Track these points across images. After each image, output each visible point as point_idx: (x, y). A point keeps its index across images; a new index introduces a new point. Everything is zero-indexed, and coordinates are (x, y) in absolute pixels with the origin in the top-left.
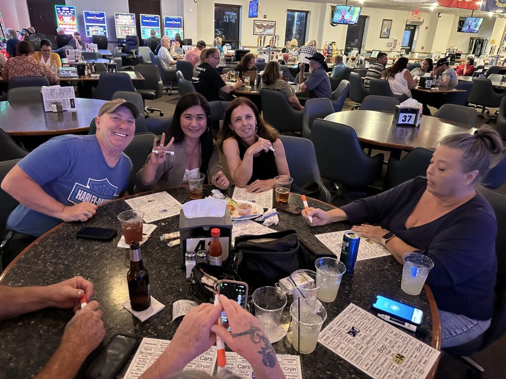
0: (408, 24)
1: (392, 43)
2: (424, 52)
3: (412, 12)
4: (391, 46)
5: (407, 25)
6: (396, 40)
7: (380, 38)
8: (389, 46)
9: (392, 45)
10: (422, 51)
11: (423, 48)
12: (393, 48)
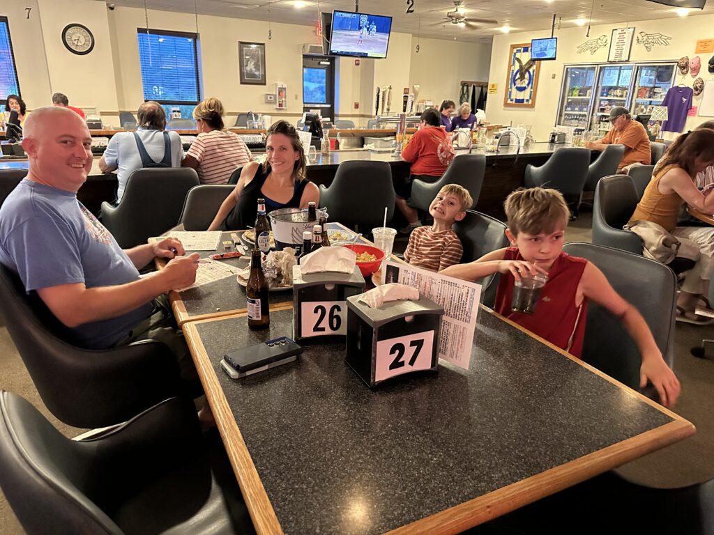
0: (307, 52)
1: (275, 95)
2: (362, 113)
3: (314, 28)
4: (275, 103)
5: (305, 56)
6: (282, 90)
7: (242, 83)
8: (270, 103)
9: (275, 99)
10: (357, 112)
11: (357, 106)
12: (280, 105)
